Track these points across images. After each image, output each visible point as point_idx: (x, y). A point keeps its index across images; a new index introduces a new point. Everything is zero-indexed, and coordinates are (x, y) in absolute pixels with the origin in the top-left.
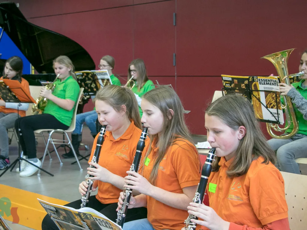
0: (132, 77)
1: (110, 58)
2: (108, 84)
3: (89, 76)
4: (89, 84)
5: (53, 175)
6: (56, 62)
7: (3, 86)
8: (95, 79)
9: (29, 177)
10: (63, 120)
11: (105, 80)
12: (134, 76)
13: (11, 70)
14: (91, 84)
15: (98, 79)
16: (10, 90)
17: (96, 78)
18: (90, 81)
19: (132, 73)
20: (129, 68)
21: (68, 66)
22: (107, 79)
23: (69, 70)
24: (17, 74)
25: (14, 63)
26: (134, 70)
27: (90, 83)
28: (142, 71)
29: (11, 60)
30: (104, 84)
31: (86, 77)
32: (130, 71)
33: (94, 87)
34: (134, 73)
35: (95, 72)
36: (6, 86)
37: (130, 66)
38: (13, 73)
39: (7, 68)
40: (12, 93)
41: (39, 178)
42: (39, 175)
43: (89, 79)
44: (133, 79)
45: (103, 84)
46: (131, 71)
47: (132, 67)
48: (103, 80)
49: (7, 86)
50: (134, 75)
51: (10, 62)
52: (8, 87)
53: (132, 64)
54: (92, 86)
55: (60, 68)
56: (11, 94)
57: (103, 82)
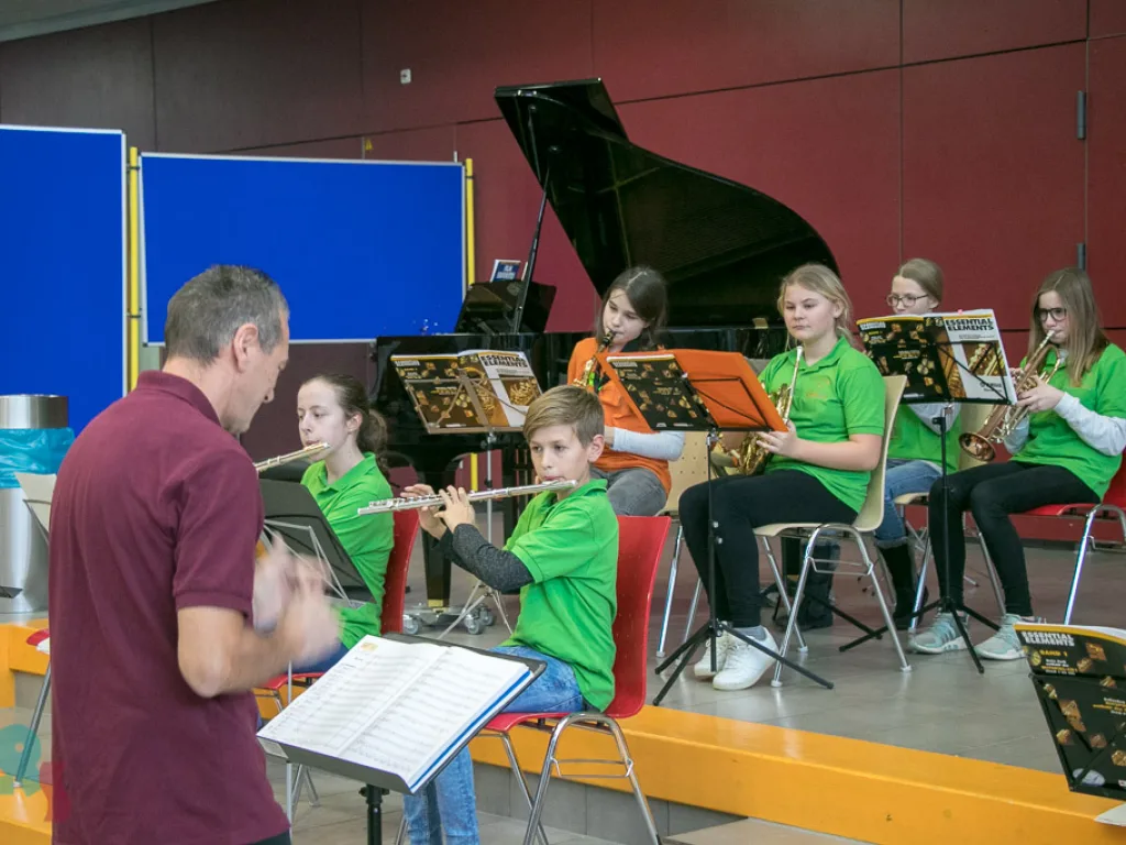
0: (1050, 334)
1: (926, 268)
2: (989, 361)
3: (914, 335)
4: (907, 361)
5: (830, 687)
6: (792, 283)
7: (666, 373)
8: (939, 345)
9: (747, 693)
10: (844, 489)
11: (978, 348)
12: (1057, 332)
13: (628, 315)
14: (916, 362)
15: (948, 343)
16: (688, 388)
17: (940, 339)
18: (914, 352)
19: (1050, 321)
20: (1034, 304)
21: (834, 298)
22: (987, 343)
23: (837, 314)
24: (644, 330)
25: (640, 291)
26: (1058, 311)
27: (911, 357)
28: (1087, 311)
29: (631, 281)
30: (974, 359)
31: (898, 336)
32: (1039, 311)
33: (926, 372)
34: (1055, 320)
35: (941, 318)
36: (678, 373)
37: (1039, 295)
38: (634, 327)
39: (614, 309)
40: (695, 397)
41: (778, 695)
42: (776, 683)
43: (912, 345)
44: (1049, 342)
45: (969, 362)
46: (1046, 311)
47: (1050, 299)
48: (969, 346)
49: (683, 373)
50: (1055, 327)
51: (628, 287)
52: (685, 376)
53: (1050, 288)
54: (919, 369)
55: (808, 305)
56: (690, 400)
57: (969, 354)
